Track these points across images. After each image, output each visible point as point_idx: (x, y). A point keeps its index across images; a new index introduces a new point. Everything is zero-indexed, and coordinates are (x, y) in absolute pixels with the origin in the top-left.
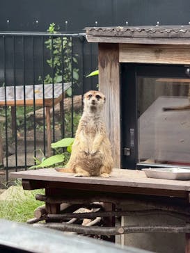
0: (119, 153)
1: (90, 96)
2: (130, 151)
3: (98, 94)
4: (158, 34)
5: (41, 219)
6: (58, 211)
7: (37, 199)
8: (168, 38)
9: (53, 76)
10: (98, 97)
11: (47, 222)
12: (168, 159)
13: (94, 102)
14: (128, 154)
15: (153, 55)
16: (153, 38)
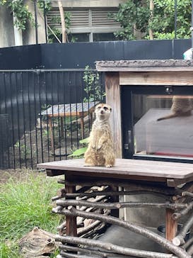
0: (121, 147)
1: (100, 108)
2: (129, 146)
3: (105, 105)
4: (146, 64)
5: (62, 196)
6: (74, 191)
7: (59, 182)
8: (153, 66)
9: (88, 98)
10: (105, 108)
11: (66, 199)
12: (154, 152)
13: (102, 112)
14: (127, 148)
15: (143, 79)
16: (142, 67)
